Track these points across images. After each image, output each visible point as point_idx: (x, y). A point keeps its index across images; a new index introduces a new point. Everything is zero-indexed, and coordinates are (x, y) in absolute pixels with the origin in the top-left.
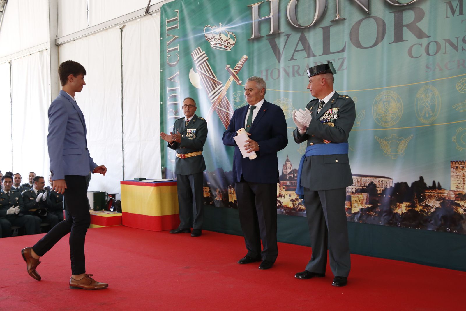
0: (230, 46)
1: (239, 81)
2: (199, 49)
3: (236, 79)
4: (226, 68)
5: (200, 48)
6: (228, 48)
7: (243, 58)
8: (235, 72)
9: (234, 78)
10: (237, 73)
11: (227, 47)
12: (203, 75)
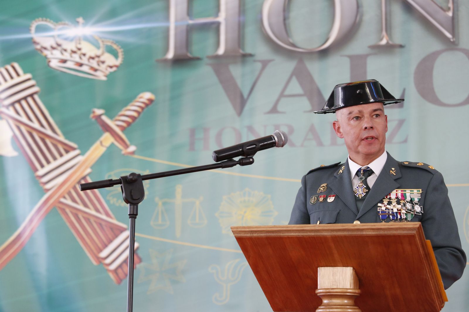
0: (106, 69)
1: (127, 146)
2: (14, 68)
3: (121, 141)
4: (92, 115)
5: (16, 65)
6: (98, 73)
7: (141, 98)
8: (118, 126)
9: (116, 140)
10: (123, 129)
11: (96, 70)
12: (23, 128)
